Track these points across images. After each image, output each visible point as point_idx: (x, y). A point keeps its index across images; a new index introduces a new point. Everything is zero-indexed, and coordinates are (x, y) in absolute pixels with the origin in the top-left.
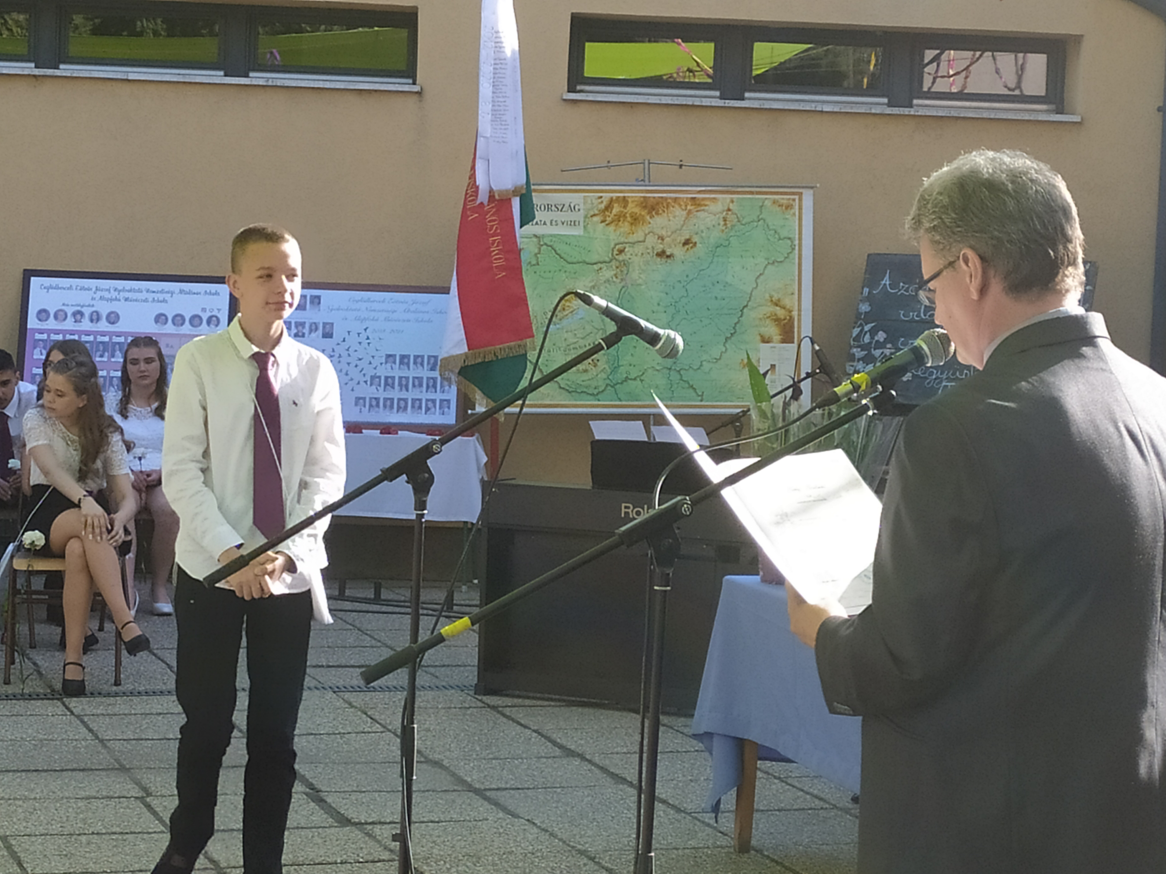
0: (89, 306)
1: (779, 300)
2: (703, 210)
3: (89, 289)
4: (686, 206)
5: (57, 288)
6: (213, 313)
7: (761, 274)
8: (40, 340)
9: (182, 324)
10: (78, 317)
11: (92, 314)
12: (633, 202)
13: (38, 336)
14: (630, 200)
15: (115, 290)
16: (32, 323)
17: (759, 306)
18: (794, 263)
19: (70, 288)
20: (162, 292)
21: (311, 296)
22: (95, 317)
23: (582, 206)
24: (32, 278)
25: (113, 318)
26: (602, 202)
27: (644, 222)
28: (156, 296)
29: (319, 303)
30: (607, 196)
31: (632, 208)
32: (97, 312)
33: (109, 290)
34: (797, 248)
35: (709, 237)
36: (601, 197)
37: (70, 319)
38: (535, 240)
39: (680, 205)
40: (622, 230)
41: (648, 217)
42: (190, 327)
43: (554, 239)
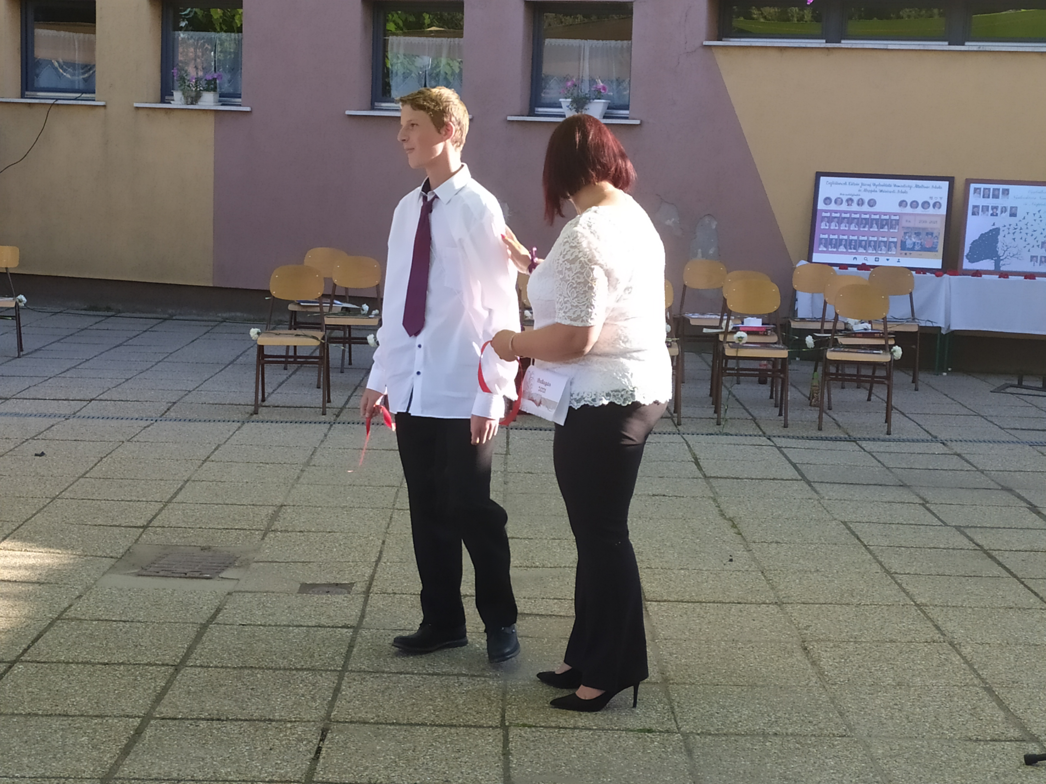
0: (857, 195)
3: (858, 184)
5: (837, 184)
6: (937, 200)
8: (825, 217)
9: (916, 208)
10: (850, 202)
11: (859, 200)
13: (824, 214)
15: (874, 185)
16: (821, 205)
19: (845, 184)
20: (904, 186)
21: (1003, 189)
22: (860, 202)
24: (822, 178)
25: (872, 203)
28: (900, 189)
29: (1008, 194)
32: (862, 200)
33: (869, 185)
37: (845, 203)
42: (923, 210)
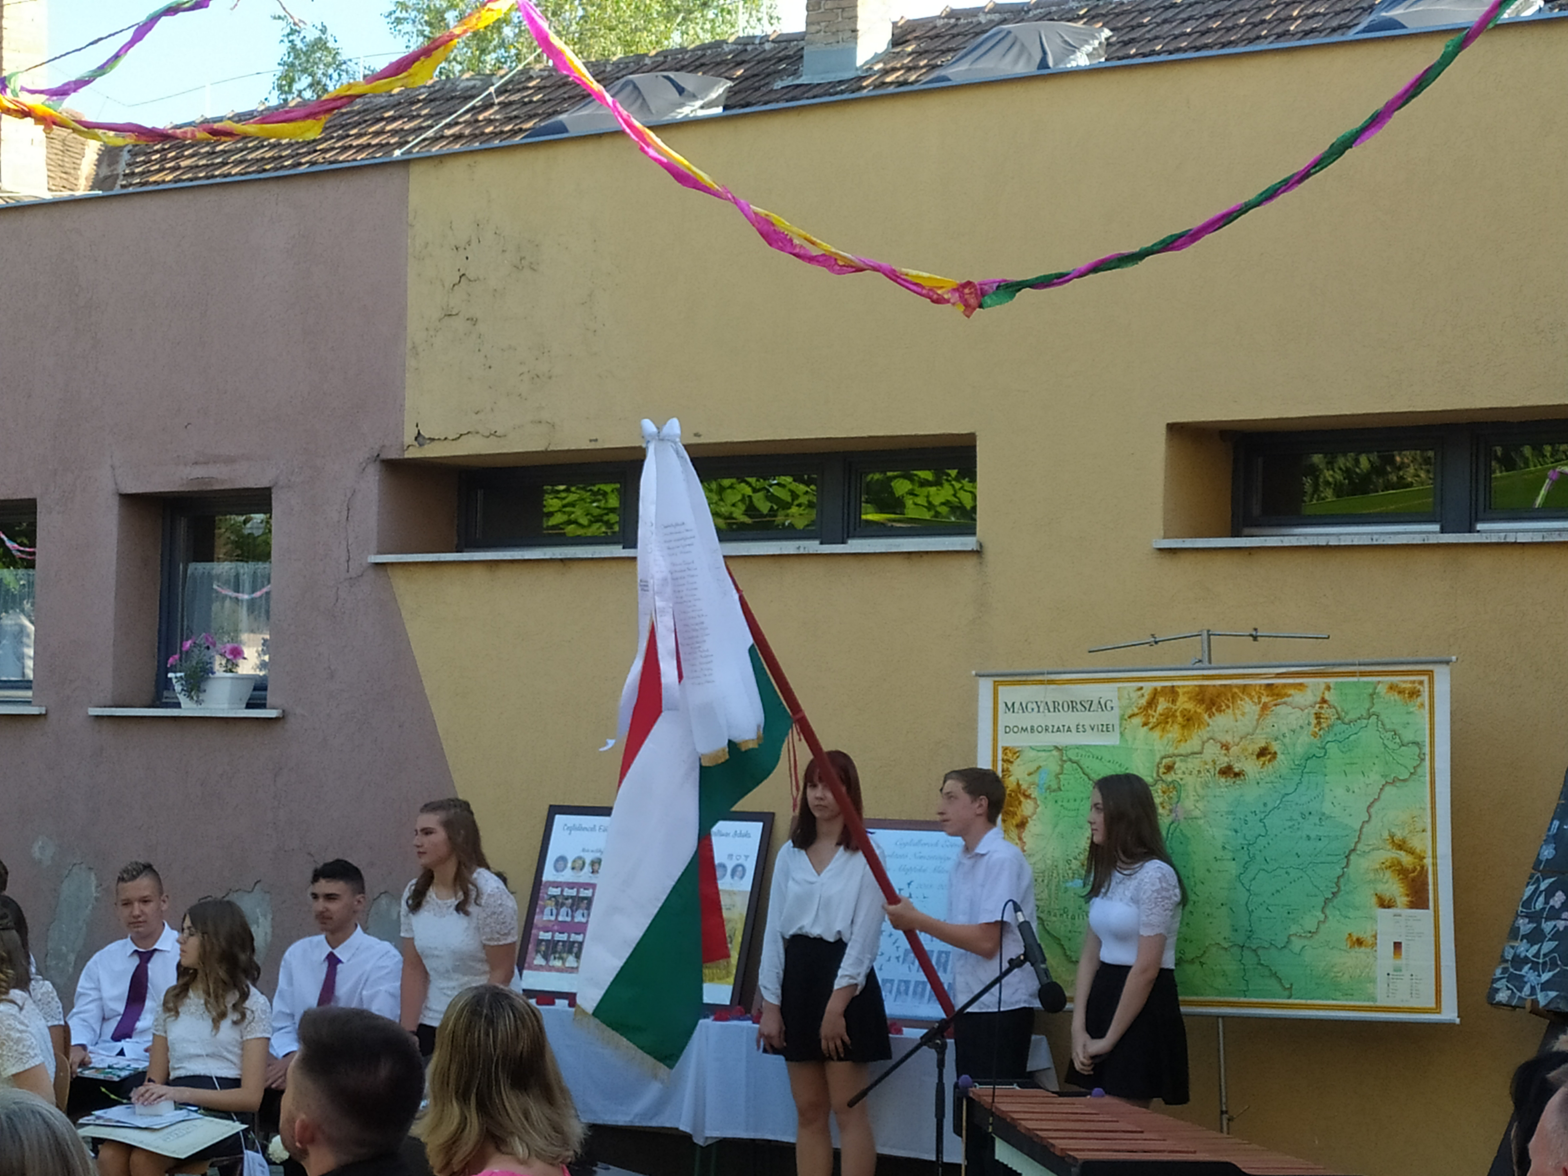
1: (1404, 841)
2: (1285, 703)
4: (1259, 698)
5: (580, 828)
6: (740, 862)
7: (1375, 800)
8: (552, 896)
10: (596, 866)
12: (1184, 693)
13: (551, 891)
14: (1180, 691)
16: (549, 873)
17: (1373, 850)
18: (1424, 783)
19: (594, 829)
23: (1115, 704)
24: (557, 818)
26: (1143, 695)
27: (1201, 723)
30: (1148, 687)
31: (1184, 703)
34: (1428, 758)
35: (1294, 745)
36: (1141, 688)
37: (585, 869)
38: (1055, 753)
39: (1251, 698)
40: (1170, 735)
41: (1206, 716)
43: (1080, 752)
